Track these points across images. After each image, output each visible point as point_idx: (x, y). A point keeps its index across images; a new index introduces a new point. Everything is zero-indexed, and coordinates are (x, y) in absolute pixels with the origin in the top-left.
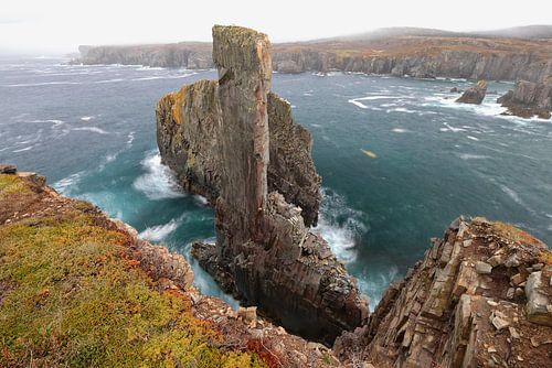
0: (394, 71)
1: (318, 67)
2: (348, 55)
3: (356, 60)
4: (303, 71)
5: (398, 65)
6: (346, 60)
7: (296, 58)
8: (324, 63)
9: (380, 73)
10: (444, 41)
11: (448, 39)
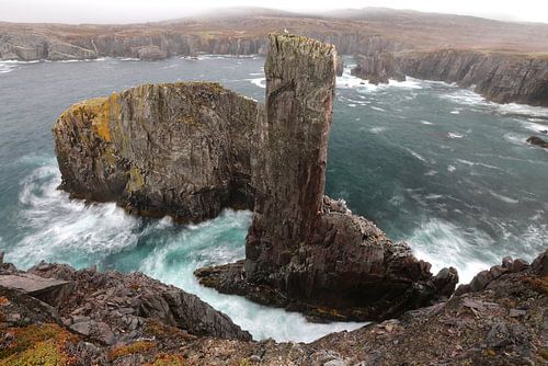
0: (260, 51)
1: (185, 51)
2: (212, 37)
3: (222, 42)
4: (169, 56)
5: (263, 46)
6: (212, 42)
7: (157, 42)
8: (191, 46)
9: (248, 54)
10: (295, 22)
11: (297, 20)
